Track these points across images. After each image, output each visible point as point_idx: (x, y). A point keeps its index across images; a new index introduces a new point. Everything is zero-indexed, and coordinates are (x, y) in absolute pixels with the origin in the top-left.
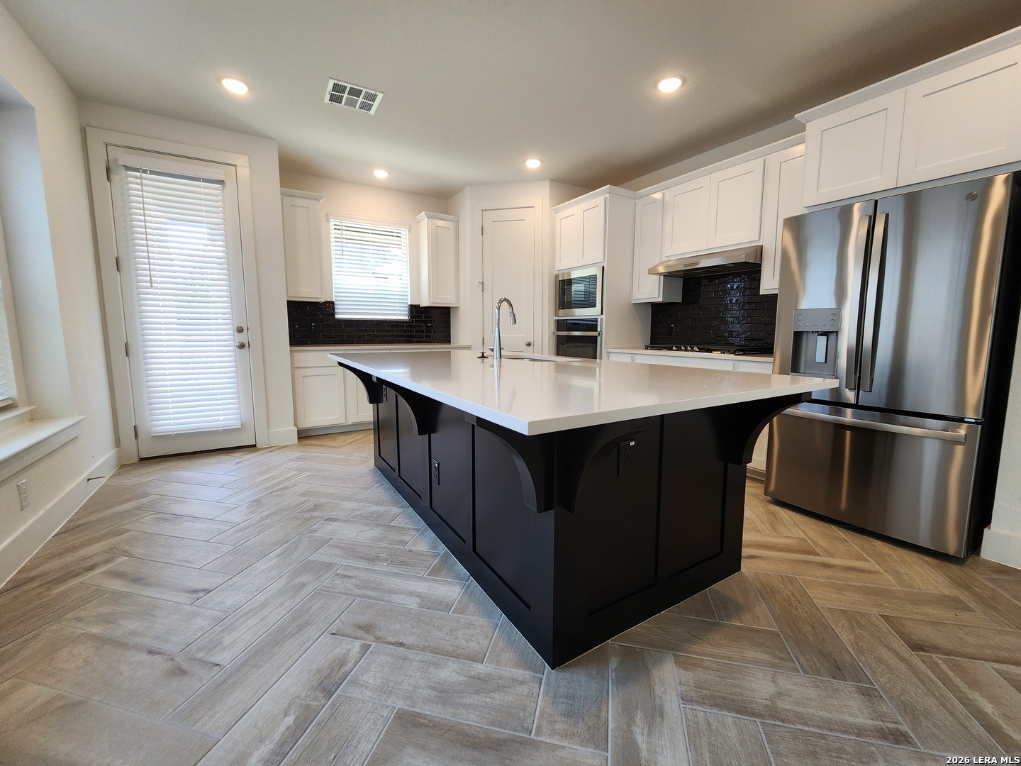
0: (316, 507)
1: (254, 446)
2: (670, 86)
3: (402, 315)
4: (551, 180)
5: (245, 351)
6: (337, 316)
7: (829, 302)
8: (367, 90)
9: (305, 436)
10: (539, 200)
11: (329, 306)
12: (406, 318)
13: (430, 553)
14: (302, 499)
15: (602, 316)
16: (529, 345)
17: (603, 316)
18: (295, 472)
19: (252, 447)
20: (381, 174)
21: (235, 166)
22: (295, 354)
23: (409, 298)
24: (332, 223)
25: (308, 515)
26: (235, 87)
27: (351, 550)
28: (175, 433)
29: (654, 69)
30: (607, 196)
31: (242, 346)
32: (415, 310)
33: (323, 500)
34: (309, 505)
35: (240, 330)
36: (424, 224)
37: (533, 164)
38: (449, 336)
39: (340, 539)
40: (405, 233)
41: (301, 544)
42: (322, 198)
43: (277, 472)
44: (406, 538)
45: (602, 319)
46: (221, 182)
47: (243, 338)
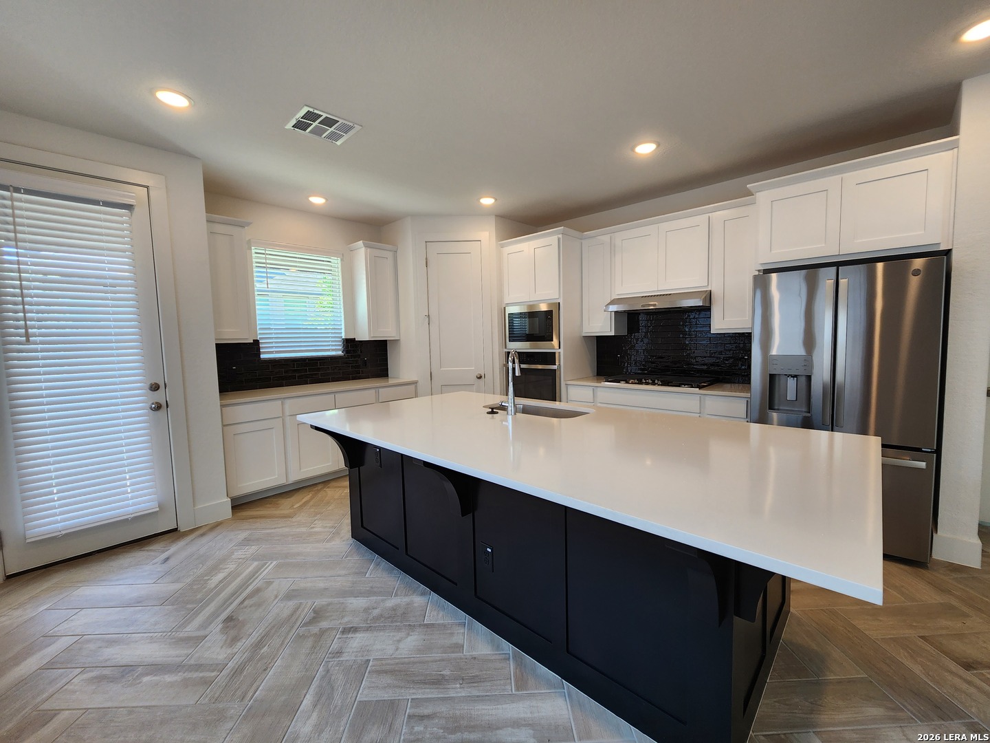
0: (318, 615)
1: (176, 530)
2: (646, 149)
3: (336, 351)
4: (496, 216)
5: (162, 412)
6: (262, 356)
7: (799, 350)
8: (344, 122)
9: (241, 505)
10: (485, 235)
11: (254, 347)
12: (340, 353)
13: (497, 657)
14: (292, 604)
15: (559, 351)
16: (480, 377)
17: (561, 350)
18: (256, 563)
19: (173, 533)
20: (317, 201)
21: (147, 187)
22: (226, 410)
23: (343, 331)
24: (253, 251)
25: (315, 629)
26: (173, 100)
27: (401, 672)
28: (64, 532)
29: (633, 134)
30: (560, 236)
31: (158, 407)
32: (350, 344)
33: (320, 602)
34: (306, 613)
35: (155, 388)
36: (361, 252)
37: (487, 201)
38: (387, 370)
39: (381, 659)
40: (336, 262)
41: (333, 678)
42: (248, 224)
43: (231, 567)
44: (458, 639)
45: (559, 353)
46: (129, 207)
47: (159, 396)
